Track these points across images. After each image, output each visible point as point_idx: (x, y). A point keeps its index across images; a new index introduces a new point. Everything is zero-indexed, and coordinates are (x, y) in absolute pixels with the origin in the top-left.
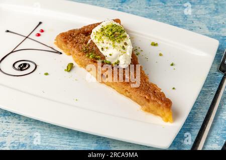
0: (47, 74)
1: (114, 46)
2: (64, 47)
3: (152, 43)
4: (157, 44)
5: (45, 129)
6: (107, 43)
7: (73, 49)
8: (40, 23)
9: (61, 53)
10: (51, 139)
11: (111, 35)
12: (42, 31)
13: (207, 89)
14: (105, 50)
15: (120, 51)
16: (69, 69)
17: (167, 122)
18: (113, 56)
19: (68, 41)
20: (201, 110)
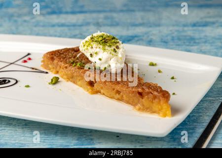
0: (28, 86)
1: (104, 50)
2: (50, 66)
3: (151, 63)
4: (156, 64)
5: (17, 129)
6: (96, 48)
7: (60, 63)
8: (29, 54)
9: (47, 73)
10: (23, 138)
11: (101, 41)
12: (30, 59)
13: (214, 99)
14: (94, 55)
15: (110, 53)
16: (54, 82)
17: (165, 117)
18: (103, 60)
19: (55, 57)
20: (208, 114)
